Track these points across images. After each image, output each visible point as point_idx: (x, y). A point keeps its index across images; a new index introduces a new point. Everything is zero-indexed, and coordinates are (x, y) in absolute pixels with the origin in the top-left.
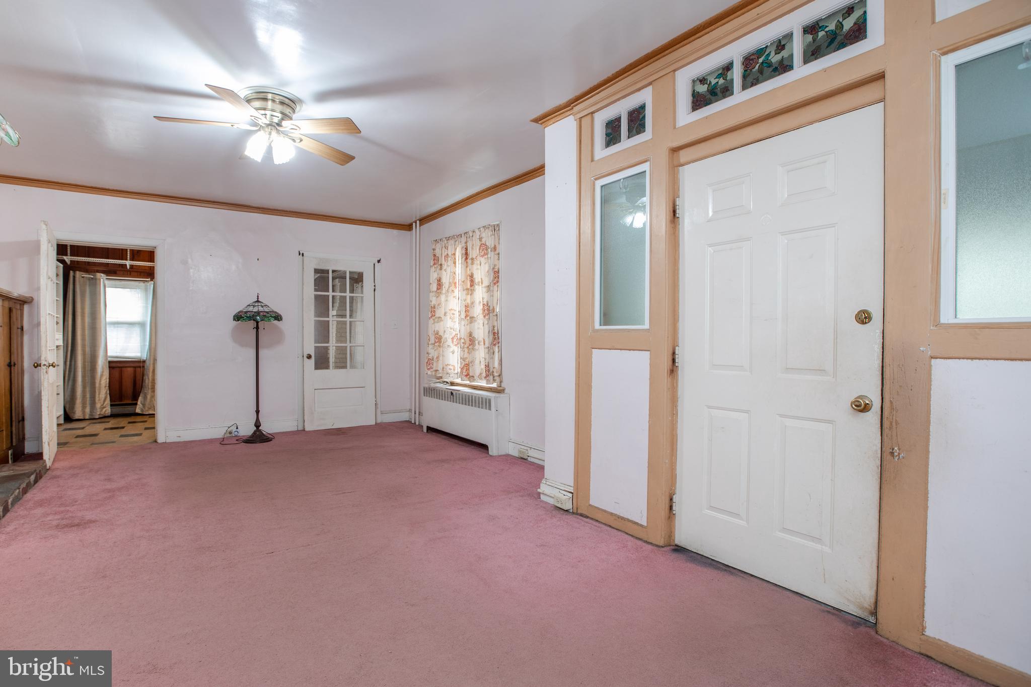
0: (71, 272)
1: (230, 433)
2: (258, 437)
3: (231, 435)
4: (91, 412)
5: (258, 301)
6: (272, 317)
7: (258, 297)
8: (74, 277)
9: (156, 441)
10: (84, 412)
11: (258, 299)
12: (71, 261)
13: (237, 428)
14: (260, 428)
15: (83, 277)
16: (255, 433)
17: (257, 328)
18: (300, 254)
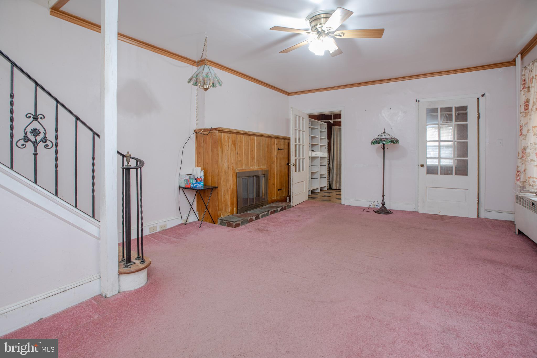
0: (333, 126)
1: (375, 206)
2: (383, 211)
3: (375, 207)
4: (339, 186)
5: (384, 133)
6: (389, 141)
7: (384, 130)
8: (334, 128)
9: (341, 204)
10: (336, 186)
11: (384, 131)
12: (333, 122)
13: (378, 204)
14: (384, 206)
15: (337, 128)
16: (381, 208)
17: (384, 148)
18: (417, 101)
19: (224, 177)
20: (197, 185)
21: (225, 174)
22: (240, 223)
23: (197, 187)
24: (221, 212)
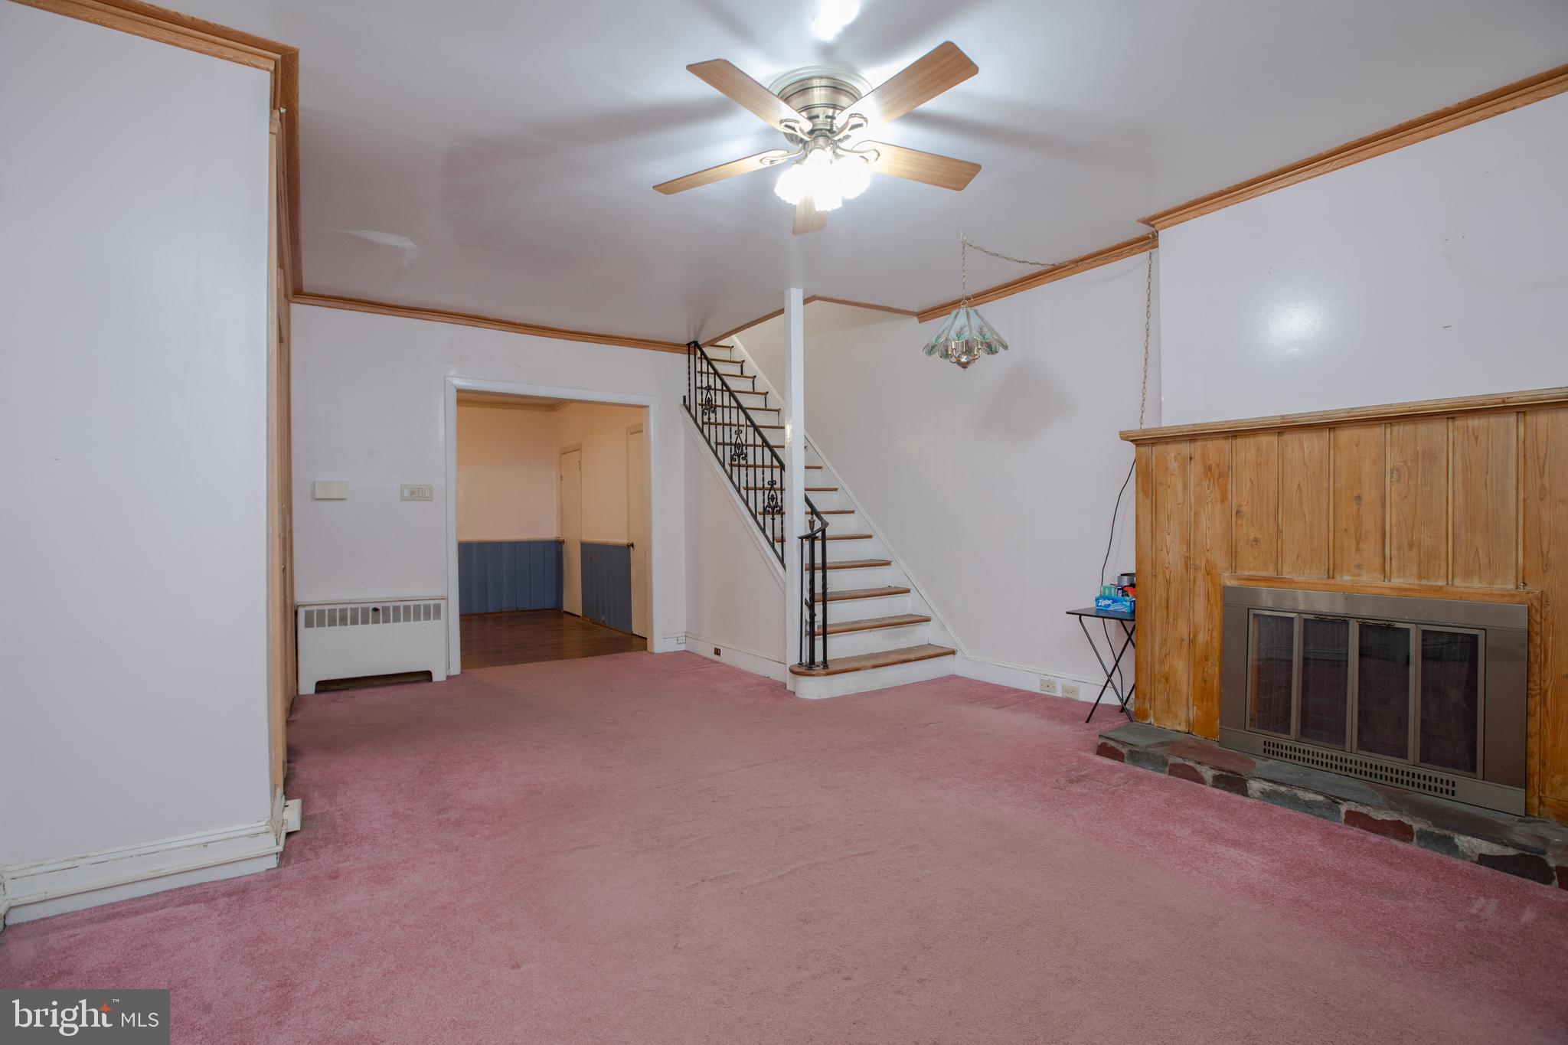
19: (1164, 595)
20: (1109, 605)
21: (1168, 582)
22: (1125, 751)
23: (1109, 609)
24: (1147, 705)
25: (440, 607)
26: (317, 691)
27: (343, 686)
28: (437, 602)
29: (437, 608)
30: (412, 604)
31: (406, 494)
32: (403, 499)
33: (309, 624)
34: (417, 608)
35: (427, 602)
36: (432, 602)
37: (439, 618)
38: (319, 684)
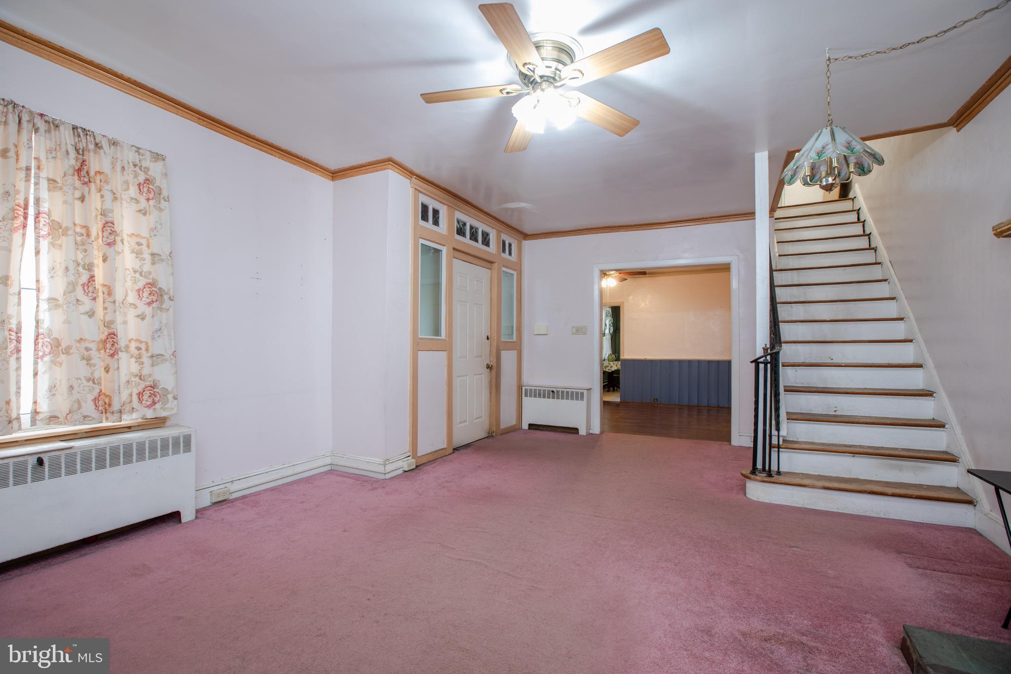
25: (583, 394)
26: (529, 429)
27: (544, 429)
28: (582, 391)
29: (582, 394)
30: (570, 390)
31: (574, 331)
32: (573, 334)
33: (526, 396)
34: (572, 393)
35: (573, 390)
36: (580, 391)
37: (583, 400)
38: (530, 425)
